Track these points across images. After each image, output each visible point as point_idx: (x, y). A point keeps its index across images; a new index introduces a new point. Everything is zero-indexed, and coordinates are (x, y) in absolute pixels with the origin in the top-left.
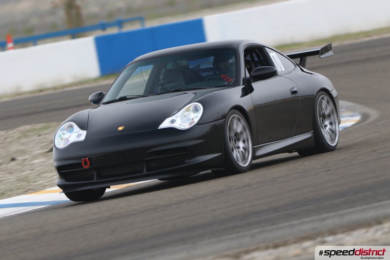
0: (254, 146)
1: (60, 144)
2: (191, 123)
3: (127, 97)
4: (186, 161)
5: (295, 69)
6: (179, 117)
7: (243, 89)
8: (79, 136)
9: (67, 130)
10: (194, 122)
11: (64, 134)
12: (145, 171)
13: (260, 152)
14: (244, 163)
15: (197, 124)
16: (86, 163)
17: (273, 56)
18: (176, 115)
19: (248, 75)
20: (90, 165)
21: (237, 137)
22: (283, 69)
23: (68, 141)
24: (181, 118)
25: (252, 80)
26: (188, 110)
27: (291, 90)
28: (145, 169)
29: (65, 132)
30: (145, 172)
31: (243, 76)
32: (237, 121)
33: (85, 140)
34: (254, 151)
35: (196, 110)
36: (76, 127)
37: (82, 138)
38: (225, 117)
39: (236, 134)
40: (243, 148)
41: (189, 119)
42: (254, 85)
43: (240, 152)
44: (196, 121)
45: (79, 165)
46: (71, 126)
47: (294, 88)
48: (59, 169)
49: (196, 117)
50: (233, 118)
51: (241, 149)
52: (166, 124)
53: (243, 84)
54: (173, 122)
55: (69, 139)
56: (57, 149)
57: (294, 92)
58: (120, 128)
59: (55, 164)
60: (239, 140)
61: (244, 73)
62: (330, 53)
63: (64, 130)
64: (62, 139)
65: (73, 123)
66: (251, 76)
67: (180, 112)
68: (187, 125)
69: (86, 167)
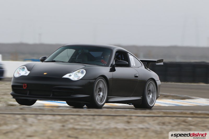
0: (108, 96)
1: (16, 75)
3: (56, 61)
4: (71, 95)
5: (141, 66)
7: (111, 69)
8: (26, 73)
9: (22, 69)
10: (79, 78)
11: (20, 71)
14: (101, 102)
15: (81, 79)
16: (25, 86)
17: (131, 58)
18: (73, 73)
19: (114, 63)
20: (27, 88)
21: (100, 90)
22: (135, 65)
23: (20, 74)
24: (74, 75)
25: (115, 66)
26: (79, 72)
28: (52, 95)
29: (20, 70)
30: (51, 96)
31: (111, 63)
34: (108, 99)
35: (82, 73)
36: (26, 69)
37: (27, 74)
38: (95, 79)
39: (100, 89)
40: (102, 96)
41: (78, 76)
42: (116, 68)
43: (100, 97)
44: (81, 78)
45: (21, 86)
46: (24, 68)
47: (136, 74)
48: (13, 86)
49: (81, 76)
50: (100, 80)
51: (101, 96)
52: (66, 76)
53: (111, 67)
54: (70, 76)
55: (21, 74)
56: (14, 77)
57: (137, 77)
59: (12, 84)
60: (101, 91)
61: (113, 61)
62: (162, 63)
63: (20, 69)
64: (18, 73)
65: (25, 67)
66: (115, 64)
67: (74, 72)
68: (76, 79)
69: (25, 88)
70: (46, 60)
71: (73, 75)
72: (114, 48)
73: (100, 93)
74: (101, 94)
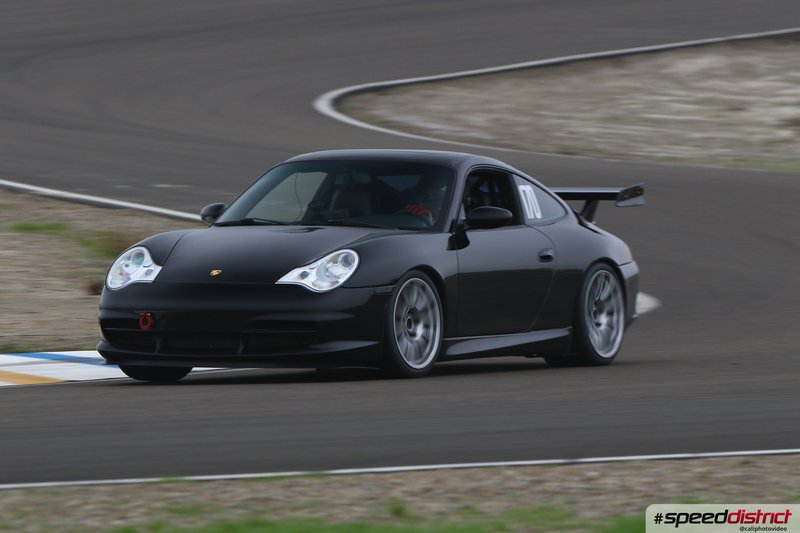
0: (444, 337)
1: (115, 281)
2: (334, 283)
3: (255, 220)
5: (563, 218)
6: (314, 271)
7: (451, 239)
8: (148, 273)
9: (133, 259)
10: (337, 282)
11: (127, 266)
12: (240, 350)
13: (454, 350)
15: (342, 287)
16: (145, 321)
17: (524, 191)
18: (312, 266)
19: (463, 217)
21: (415, 317)
22: (539, 216)
23: (130, 279)
24: (318, 273)
25: (466, 227)
26: (334, 260)
27: (540, 252)
28: (241, 348)
29: (130, 262)
30: (239, 353)
31: (452, 215)
32: (421, 290)
33: (154, 282)
34: (443, 346)
35: (347, 262)
36: (147, 257)
37: (151, 278)
38: (395, 282)
39: (412, 311)
40: (423, 337)
41: (332, 276)
42: (471, 235)
43: (415, 343)
44: (341, 281)
45: (135, 323)
46: (140, 255)
47: (547, 249)
48: (104, 323)
49: (344, 274)
50: (411, 283)
51: (418, 337)
52: (291, 278)
53: (450, 232)
54: (304, 275)
55: (131, 277)
56: (108, 289)
57: (547, 258)
58: (215, 273)
59: (100, 314)
60: (417, 321)
61: (457, 212)
62: (639, 200)
63: (129, 258)
64: (121, 274)
65: (145, 251)
66: (468, 221)
67: (319, 262)
68: (325, 286)
69: (145, 328)
70: (221, 220)
71: (314, 272)
72: (461, 161)
73: (415, 329)
74: (420, 330)
